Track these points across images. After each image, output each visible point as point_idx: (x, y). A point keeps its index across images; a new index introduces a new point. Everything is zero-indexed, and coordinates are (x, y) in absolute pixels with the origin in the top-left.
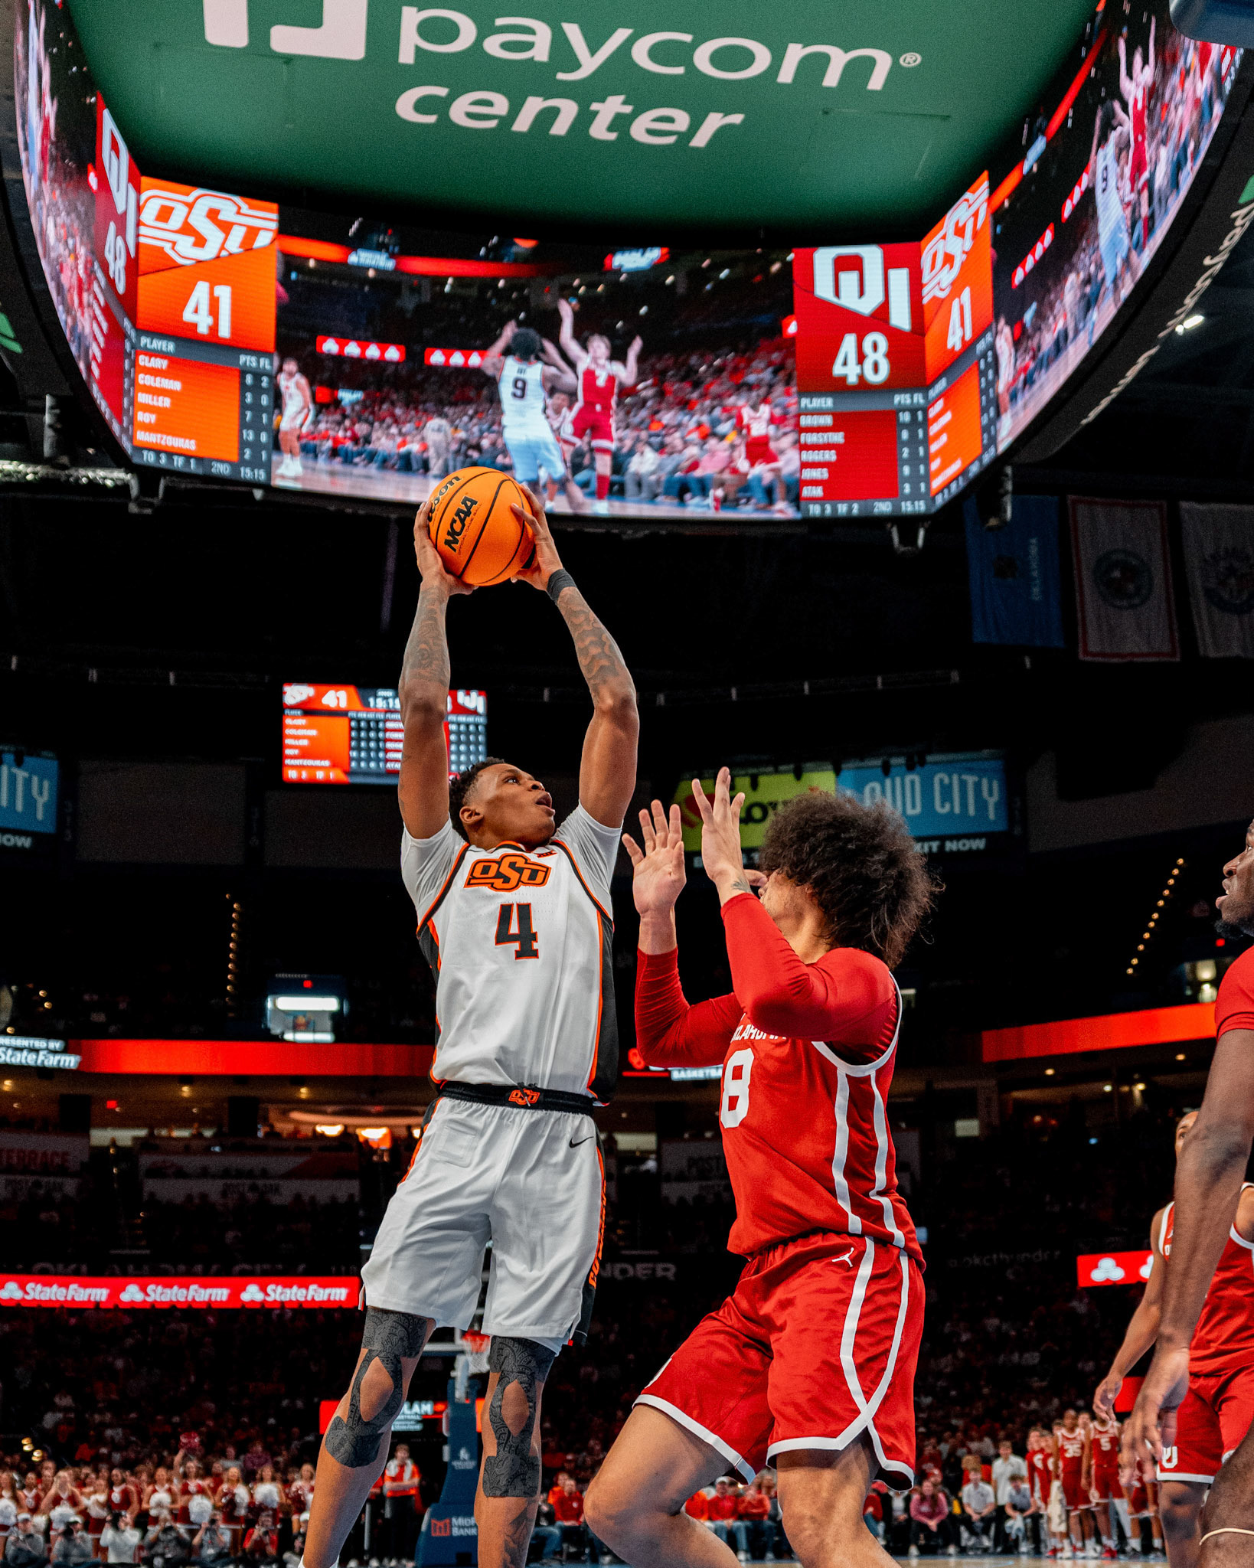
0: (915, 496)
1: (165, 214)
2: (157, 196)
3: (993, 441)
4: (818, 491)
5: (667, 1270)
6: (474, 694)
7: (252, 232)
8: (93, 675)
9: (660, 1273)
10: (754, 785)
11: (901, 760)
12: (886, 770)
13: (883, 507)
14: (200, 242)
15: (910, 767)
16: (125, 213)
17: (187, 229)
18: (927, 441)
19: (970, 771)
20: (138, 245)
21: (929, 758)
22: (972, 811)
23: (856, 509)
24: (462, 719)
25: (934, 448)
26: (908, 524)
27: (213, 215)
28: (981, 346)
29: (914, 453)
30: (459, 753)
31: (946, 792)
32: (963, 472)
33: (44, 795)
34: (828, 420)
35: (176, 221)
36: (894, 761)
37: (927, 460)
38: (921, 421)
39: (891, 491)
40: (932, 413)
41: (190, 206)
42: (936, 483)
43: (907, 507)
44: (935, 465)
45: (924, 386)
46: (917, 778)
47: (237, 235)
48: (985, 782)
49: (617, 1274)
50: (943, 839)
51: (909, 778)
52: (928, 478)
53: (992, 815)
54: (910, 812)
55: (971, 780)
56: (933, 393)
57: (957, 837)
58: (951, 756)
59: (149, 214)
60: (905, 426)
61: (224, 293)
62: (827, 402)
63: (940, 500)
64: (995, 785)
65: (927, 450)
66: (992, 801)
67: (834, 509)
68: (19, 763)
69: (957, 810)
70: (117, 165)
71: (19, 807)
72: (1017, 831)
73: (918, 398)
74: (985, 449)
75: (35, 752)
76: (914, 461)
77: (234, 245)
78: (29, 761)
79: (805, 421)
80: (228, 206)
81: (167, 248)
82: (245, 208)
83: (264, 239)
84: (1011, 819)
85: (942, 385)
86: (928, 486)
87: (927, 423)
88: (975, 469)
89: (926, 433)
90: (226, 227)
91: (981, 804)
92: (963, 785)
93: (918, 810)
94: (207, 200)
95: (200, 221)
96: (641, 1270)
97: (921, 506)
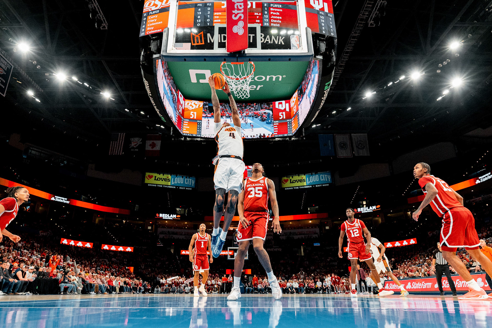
0: (290, 134)
1: (188, 104)
2: (187, 101)
3: (299, 125)
4: (277, 133)
5: (280, 250)
6: (251, 166)
7: (200, 105)
8: (199, 166)
9: (279, 250)
10: (292, 178)
11: (314, 173)
12: (312, 174)
13: (286, 135)
14: (193, 107)
15: (315, 174)
16: (182, 104)
17: (191, 105)
18: (292, 126)
19: (326, 174)
20: (184, 108)
21: (318, 173)
22: (326, 180)
23: (282, 136)
24: (249, 170)
25: (293, 126)
26: (290, 137)
27: (194, 103)
28: (297, 113)
29: (290, 127)
30: (249, 174)
31: (322, 178)
32: (296, 130)
33: (193, 182)
34: (278, 124)
35: (189, 105)
36: (313, 173)
37: (292, 128)
38: (291, 123)
39: (287, 133)
40: (292, 122)
41: (191, 103)
42: (293, 131)
43: (289, 135)
44: (293, 129)
45: (291, 118)
46: (318, 176)
47: (198, 106)
48: (328, 176)
49: (272, 250)
50: (322, 184)
51: (316, 176)
52: (292, 131)
53: (329, 181)
54: (317, 181)
55: (326, 176)
56: (292, 119)
57: (325, 184)
58: (322, 172)
59: (186, 104)
60: (289, 124)
61: (195, 113)
62: (278, 122)
63: (293, 134)
64: (330, 176)
65: (292, 127)
66: (329, 179)
67: (279, 136)
68: (189, 178)
69: (324, 180)
70: (181, 99)
71: (190, 184)
72: (333, 183)
73: (290, 120)
74: (298, 126)
75: (191, 177)
76: (290, 129)
77: (197, 107)
78: (190, 178)
79: (274, 124)
80: (196, 102)
81: (188, 108)
82: (199, 102)
83: (201, 106)
84: (332, 181)
85: (293, 118)
86: (292, 132)
87: (292, 123)
88: (297, 129)
89: (291, 125)
90: (196, 105)
91: (328, 179)
92: (325, 176)
93: (318, 180)
94: (194, 102)
95: (193, 104)
96: (276, 250)
97: (291, 135)
